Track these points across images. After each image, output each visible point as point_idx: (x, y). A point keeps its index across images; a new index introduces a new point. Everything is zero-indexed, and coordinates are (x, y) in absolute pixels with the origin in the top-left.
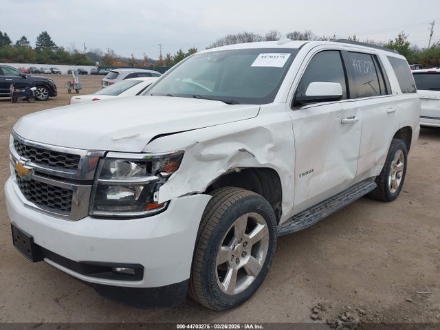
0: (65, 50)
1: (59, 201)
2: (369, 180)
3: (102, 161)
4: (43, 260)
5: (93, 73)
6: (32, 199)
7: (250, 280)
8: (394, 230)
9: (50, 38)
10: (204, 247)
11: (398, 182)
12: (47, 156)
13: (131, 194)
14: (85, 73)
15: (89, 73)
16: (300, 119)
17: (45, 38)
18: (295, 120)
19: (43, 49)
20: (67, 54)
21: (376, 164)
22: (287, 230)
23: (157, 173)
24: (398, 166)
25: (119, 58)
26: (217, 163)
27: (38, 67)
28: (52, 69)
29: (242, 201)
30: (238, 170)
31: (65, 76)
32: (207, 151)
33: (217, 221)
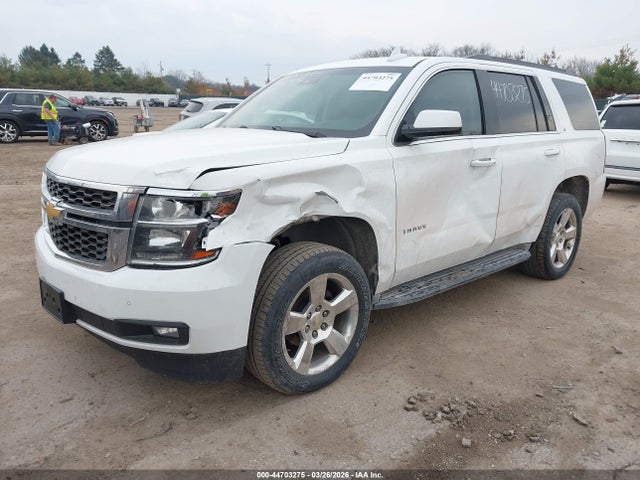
0: (134, 72)
1: (94, 248)
2: (520, 247)
3: (143, 199)
4: (75, 322)
5: (172, 105)
6: (64, 249)
7: (332, 360)
8: (548, 314)
9: (113, 56)
10: (266, 309)
11: (568, 254)
12: (82, 194)
13: (177, 240)
14: (160, 104)
15: (166, 104)
16: (405, 158)
17: (106, 55)
18: (397, 159)
19: (104, 70)
20: (136, 78)
21: (528, 226)
22: (388, 302)
23: (208, 215)
24: (568, 231)
25: (209, 84)
26: (286, 208)
27: (96, 95)
28: (115, 99)
29: (319, 256)
30: (315, 219)
31: (132, 109)
32: (272, 192)
33: (283, 278)
